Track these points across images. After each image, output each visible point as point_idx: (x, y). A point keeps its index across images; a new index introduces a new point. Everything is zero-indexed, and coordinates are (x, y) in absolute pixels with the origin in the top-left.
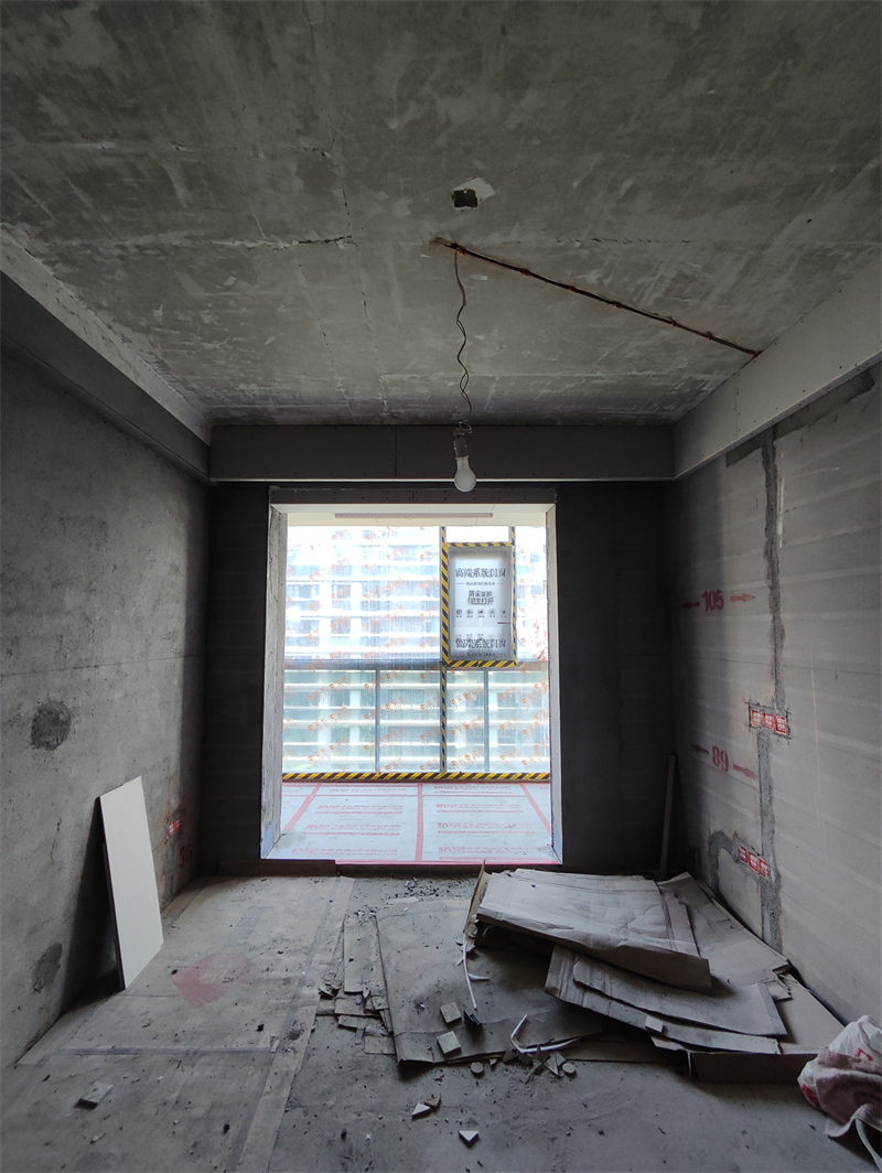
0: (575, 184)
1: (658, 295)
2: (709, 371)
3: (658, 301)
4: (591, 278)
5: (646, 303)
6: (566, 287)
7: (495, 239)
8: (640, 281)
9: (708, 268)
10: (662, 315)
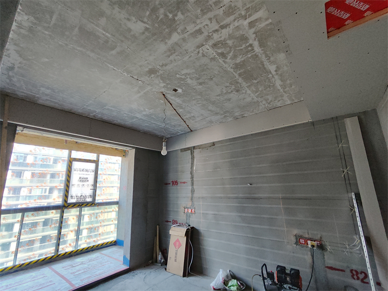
0: (194, 98)
1: (187, 117)
2: (181, 131)
5: (184, 118)
6: (175, 110)
8: (187, 114)
9: (198, 117)
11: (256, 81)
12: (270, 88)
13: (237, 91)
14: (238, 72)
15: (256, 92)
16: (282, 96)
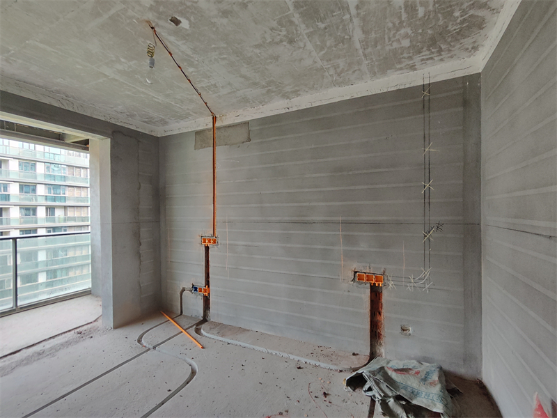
0: (213, 46)
1: (204, 86)
2: (196, 113)
3: (203, 87)
4: (190, 70)
5: (198, 86)
6: (179, 67)
7: (172, 39)
8: (203, 79)
9: (223, 87)
10: (199, 91)
12: (343, 44)
13: (291, 41)
15: (322, 49)
16: (359, 63)
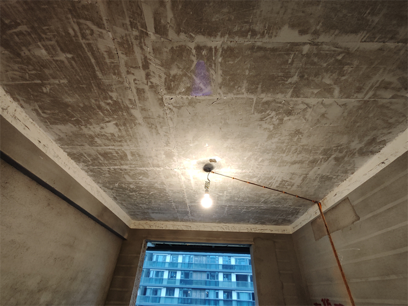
1: (277, 185)
4: (254, 180)
9: (291, 179)
10: (280, 190)
11: (295, 79)
14: (243, 90)
15: (329, 91)
